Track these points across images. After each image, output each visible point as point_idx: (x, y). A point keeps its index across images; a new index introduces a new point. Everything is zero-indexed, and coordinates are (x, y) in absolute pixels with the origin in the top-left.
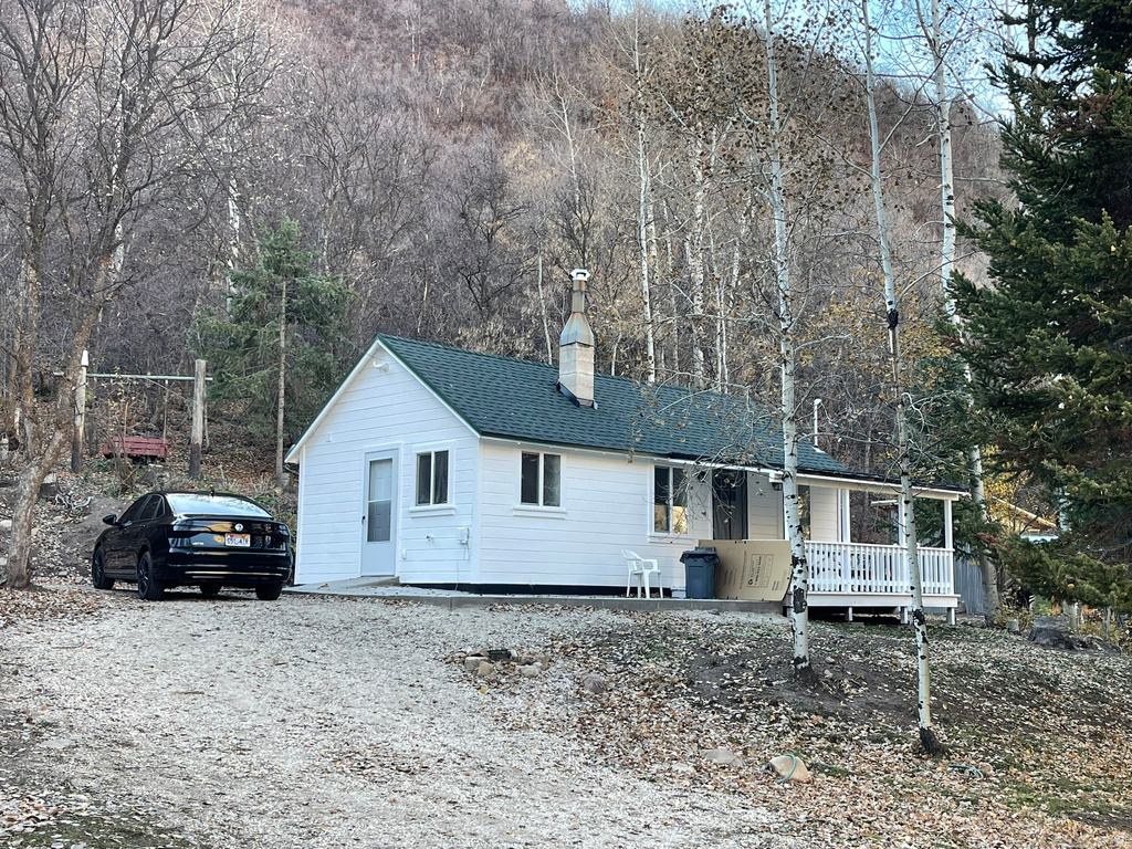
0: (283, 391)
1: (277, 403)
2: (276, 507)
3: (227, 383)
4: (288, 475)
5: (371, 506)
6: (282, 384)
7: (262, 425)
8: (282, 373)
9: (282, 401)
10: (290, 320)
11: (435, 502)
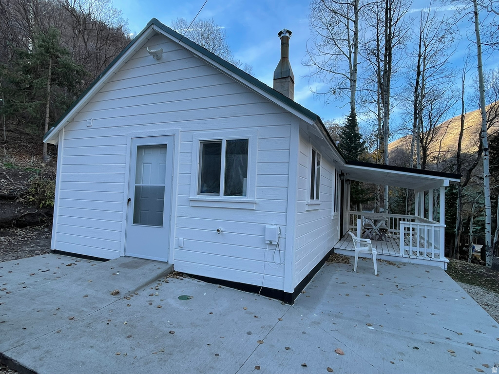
0: (48, 115)
1: (44, 120)
2: (39, 175)
3: (13, 105)
4: (49, 156)
5: (138, 190)
6: (48, 111)
7: (35, 130)
8: (48, 106)
9: (47, 120)
10: (53, 80)
11: (226, 193)
